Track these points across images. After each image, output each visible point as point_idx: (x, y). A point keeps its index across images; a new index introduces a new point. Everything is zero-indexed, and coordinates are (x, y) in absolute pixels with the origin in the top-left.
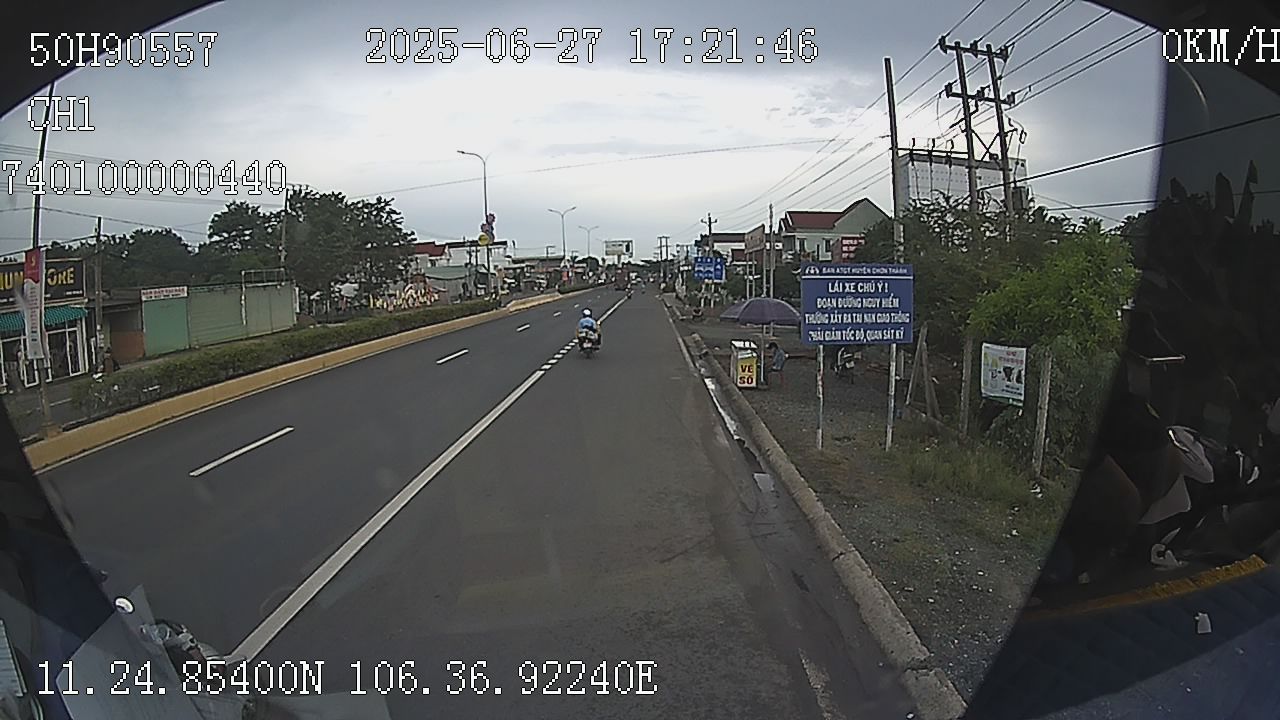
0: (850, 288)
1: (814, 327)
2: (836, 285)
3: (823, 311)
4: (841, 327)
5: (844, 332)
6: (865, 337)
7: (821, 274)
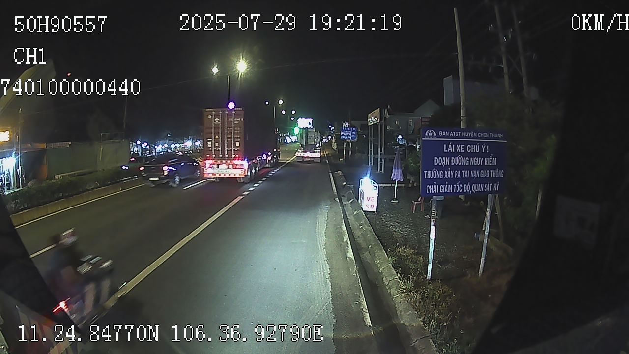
0: (461, 148)
1: (432, 182)
2: (450, 145)
3: (439, 168)
4: (453, 181)
5: (455, 186)
6: (471, 189)
7: (438, 136)
